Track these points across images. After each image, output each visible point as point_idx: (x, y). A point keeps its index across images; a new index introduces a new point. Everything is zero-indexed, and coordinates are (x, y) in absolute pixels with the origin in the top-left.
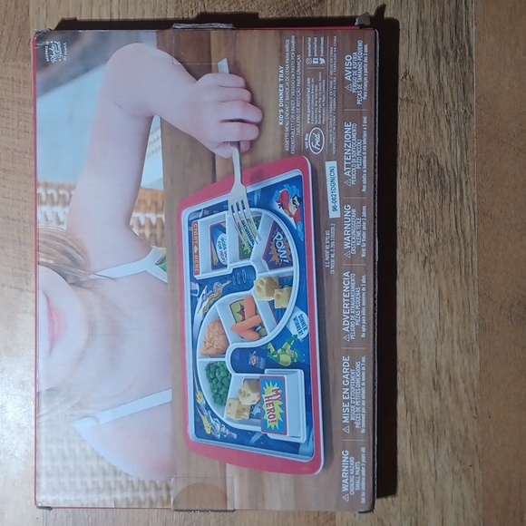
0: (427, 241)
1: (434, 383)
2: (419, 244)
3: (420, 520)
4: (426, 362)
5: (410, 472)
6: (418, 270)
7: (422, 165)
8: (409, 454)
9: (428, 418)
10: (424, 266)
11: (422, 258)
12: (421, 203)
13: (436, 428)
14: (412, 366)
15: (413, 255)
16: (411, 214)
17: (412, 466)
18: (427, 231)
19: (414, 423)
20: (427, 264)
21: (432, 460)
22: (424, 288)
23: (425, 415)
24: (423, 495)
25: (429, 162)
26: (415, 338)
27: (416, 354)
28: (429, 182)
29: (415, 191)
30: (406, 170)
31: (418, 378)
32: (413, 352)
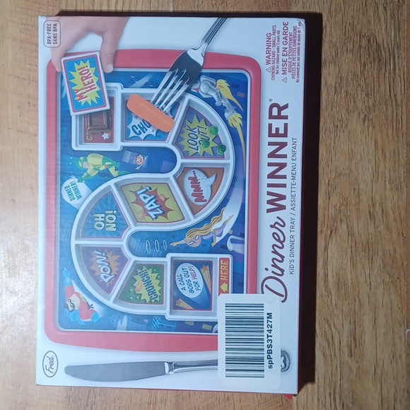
0: (366, 103)
1: (370, 214)
2: (360, 105)
3: (357, 320)
4: (364, 197)
5: (350, 283)
6: (359, 126)
7: (364, 43)
8: (349, 268)
9: (365, 241)
10: (364, 122)
11: (362, 116)
12: (362, 73)
13: (371, 249)
14: (353, 200)
15: (356, 113)
16: (355, 82)
17: (352, 278)
18: (367, 95)
19: (353, 245)
20: (367, 121)
21: (367, 274)
22: (364, 139)
23: (363, 238)
24: (360, 301)
25: (369, 40)
26: (356, 179)
27: (356, 191)
28: (369, 56)
29: (358, 63)
30: (351, 46)
31: (358, 210)
32: (354, 189)
